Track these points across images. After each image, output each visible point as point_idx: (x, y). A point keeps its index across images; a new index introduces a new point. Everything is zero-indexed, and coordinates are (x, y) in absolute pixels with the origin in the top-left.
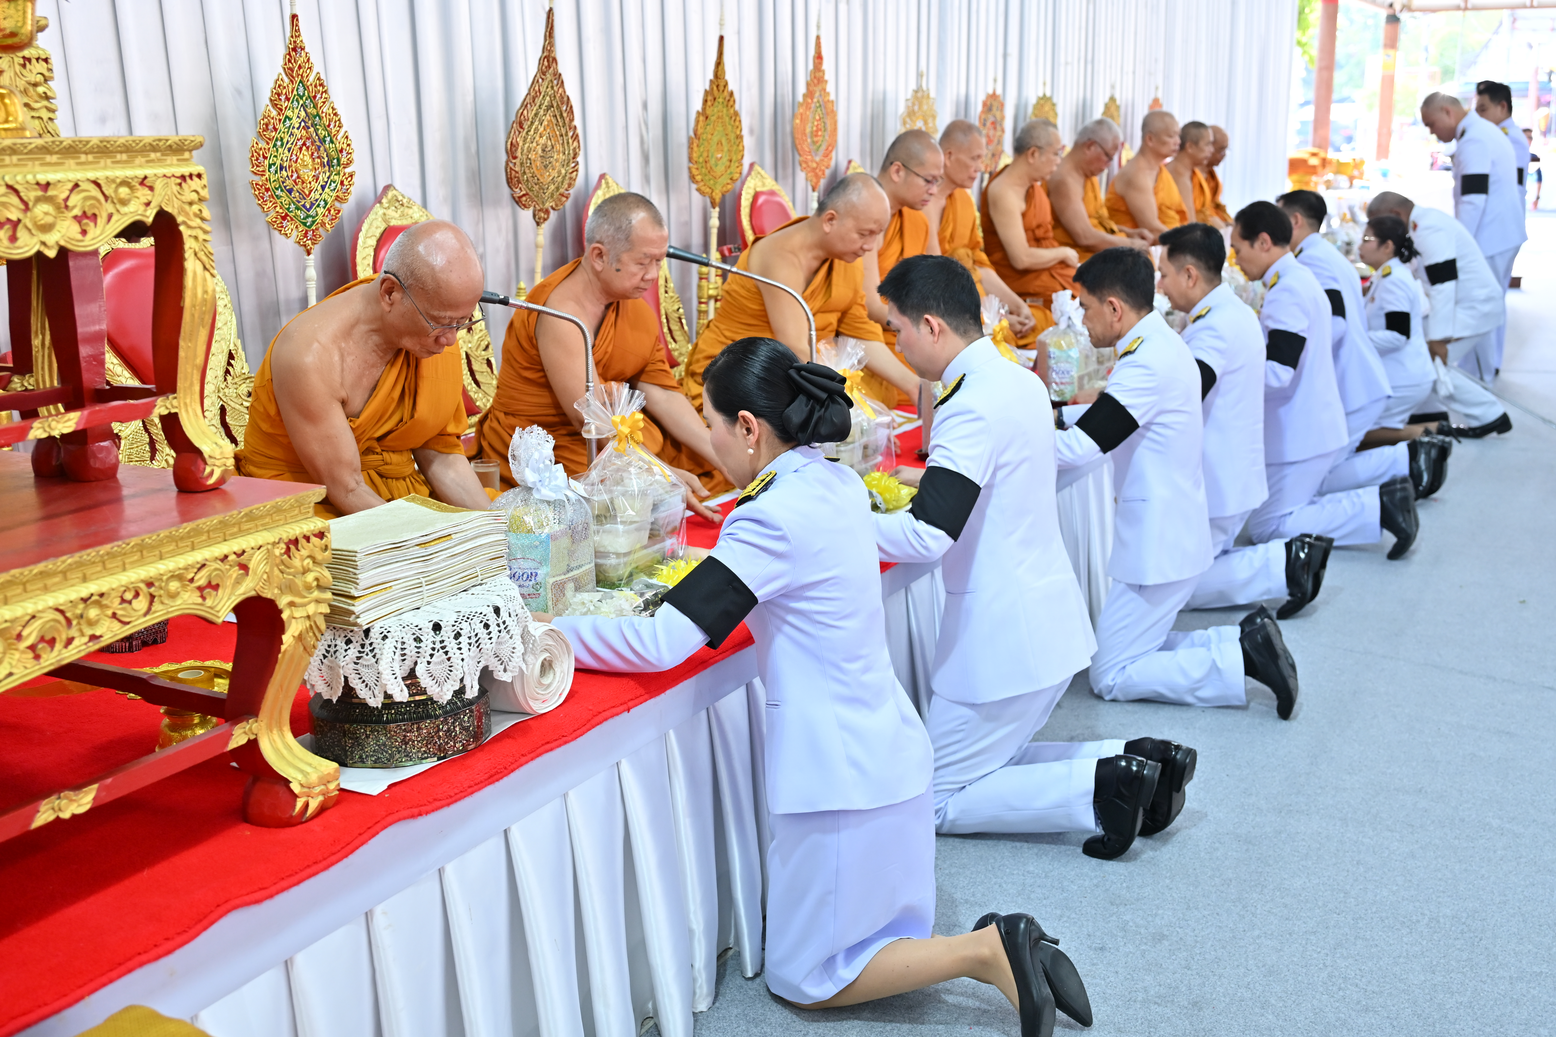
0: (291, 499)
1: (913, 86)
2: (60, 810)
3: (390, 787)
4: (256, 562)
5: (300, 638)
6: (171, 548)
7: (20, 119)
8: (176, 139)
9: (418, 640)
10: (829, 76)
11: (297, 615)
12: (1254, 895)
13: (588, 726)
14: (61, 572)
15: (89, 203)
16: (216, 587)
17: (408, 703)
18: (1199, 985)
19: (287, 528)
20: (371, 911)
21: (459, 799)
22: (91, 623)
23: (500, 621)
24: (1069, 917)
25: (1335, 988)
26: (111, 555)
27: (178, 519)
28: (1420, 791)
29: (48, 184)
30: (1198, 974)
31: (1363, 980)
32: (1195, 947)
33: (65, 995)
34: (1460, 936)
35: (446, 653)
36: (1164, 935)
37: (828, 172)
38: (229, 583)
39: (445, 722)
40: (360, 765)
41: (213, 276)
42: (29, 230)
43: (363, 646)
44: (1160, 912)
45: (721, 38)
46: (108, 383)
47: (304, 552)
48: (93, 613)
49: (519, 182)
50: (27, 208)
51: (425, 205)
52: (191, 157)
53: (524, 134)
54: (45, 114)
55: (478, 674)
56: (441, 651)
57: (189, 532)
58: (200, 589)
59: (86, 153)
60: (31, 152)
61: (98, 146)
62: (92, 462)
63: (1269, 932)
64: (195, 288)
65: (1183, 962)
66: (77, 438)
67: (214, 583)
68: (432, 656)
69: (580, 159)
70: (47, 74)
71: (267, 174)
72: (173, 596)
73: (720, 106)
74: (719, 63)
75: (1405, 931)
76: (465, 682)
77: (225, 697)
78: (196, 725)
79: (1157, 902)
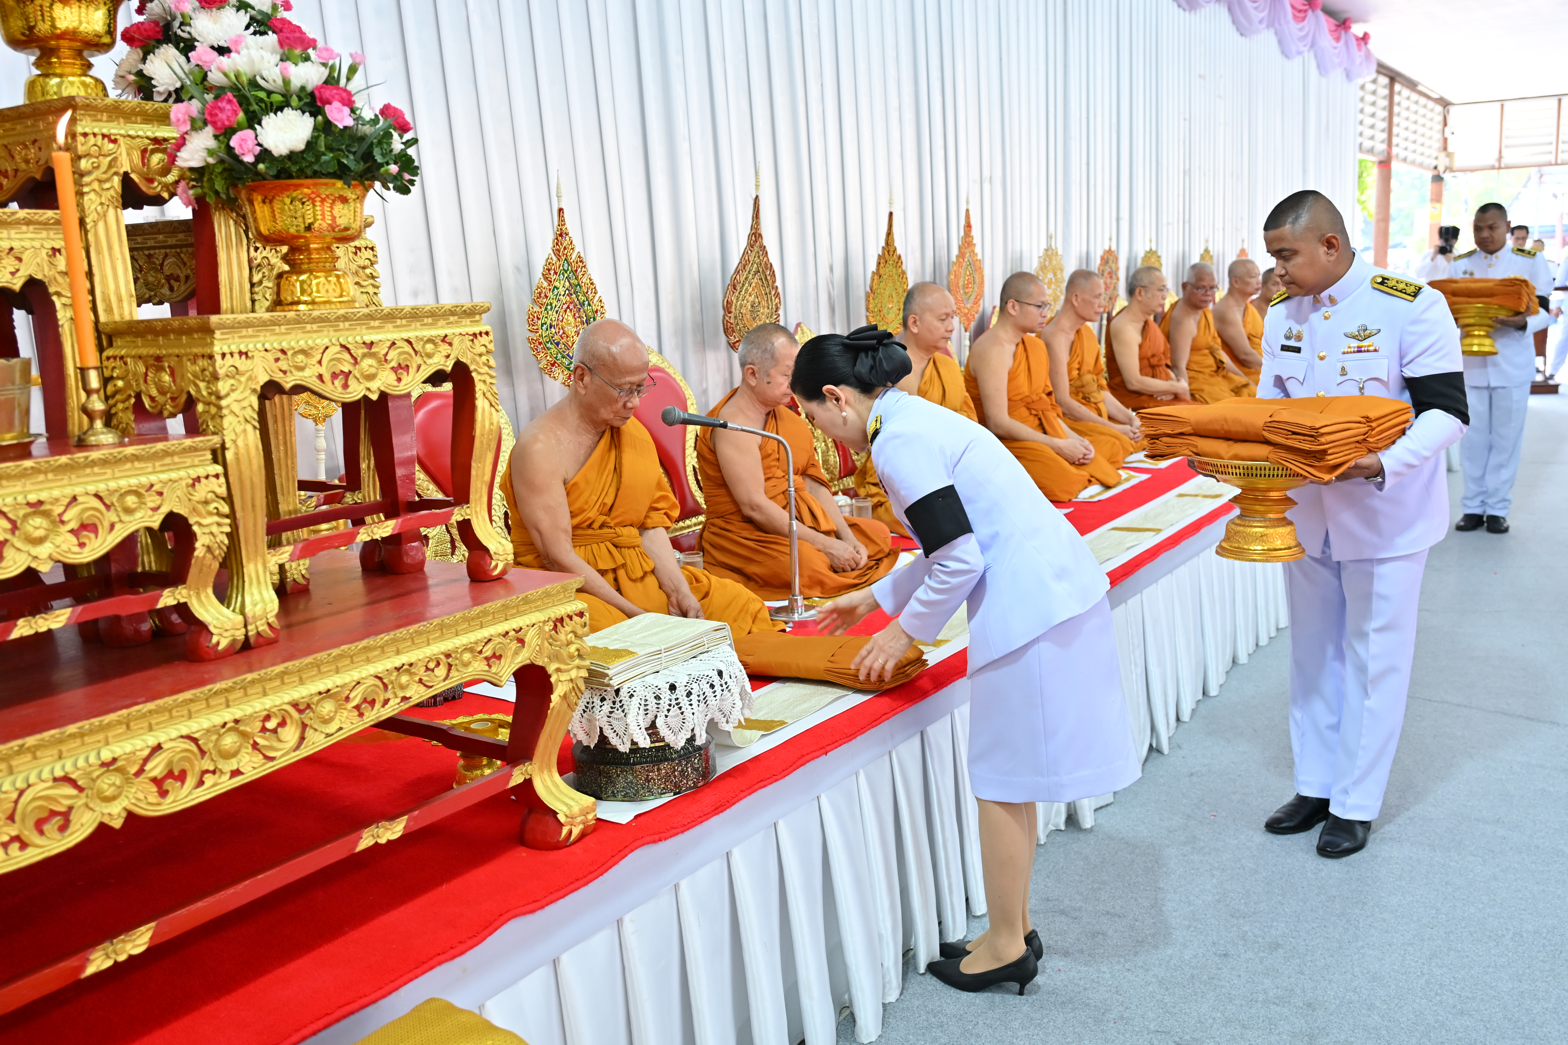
0: (557, 586)
1: (1044, 246)
2: (378, 836)
3: (636, 817)
4: (530, 637)
5: (565, 697)
6: (465, 626)
7: (352, 294)
8: (470, 305)
9: (658, 698)
10: (977, 240)
11: (562, 679)
12: (1357, 911)
13: (794, 767)
14: (380, 647)
15: (402, 357)
16: (499, 657)
17: (651, 748)
18: (1312, 988)
19: (555, 609)
20: (621, 919)
21: (692, 827)
22: (403, 687)
23: (723, 682)
24: (1195, 927)
25: (1432, 994)
26: (419, 633)
27: (470, 603)
28: (1498, 821)
29: (372, 343)
30: (1310, 978)
31: (1458, 986)
32: (1306, 954)
33: (381, 988)
34: (1542, 949)
35: (680, 708)
36: (1279, 944)
37: (977, 316)
38: (510, 653)
39: (680, 764)
40: (613, 798)
41: (497, 411)
42: (358, 379)
43: (614, 703)
44: (1275, 924)
45: (891, 214)
46: (419, 496)
47: (568, 629)
48: (404, 679)
49: (733, 331)
50: (356, 362)
51: (660, 352)
52: (481, 319)
53: (737, 294)
54: (371, 290)
55: (705, 725)
56: (676, 707)
57: (478, 614)
58: (487, 659)
59: (401, 319)
60: (359, 319)
61: (410, 313)
62: (405, 559)
63: (1371, 943)
64: (483, 420)
65: (1297, 968)
66: (394, 540)
67: (497, 654)
68: (669, 710)
69: (781, 312)
70: (373, 259)
71: (540, 331)
72: (466, 665)
73: (891, 267)
74: (889, 233)
75: (1492, 944)
76: (695, 732)
77: (506, 744)
78: (485, 766)
79: (1271, 915)
